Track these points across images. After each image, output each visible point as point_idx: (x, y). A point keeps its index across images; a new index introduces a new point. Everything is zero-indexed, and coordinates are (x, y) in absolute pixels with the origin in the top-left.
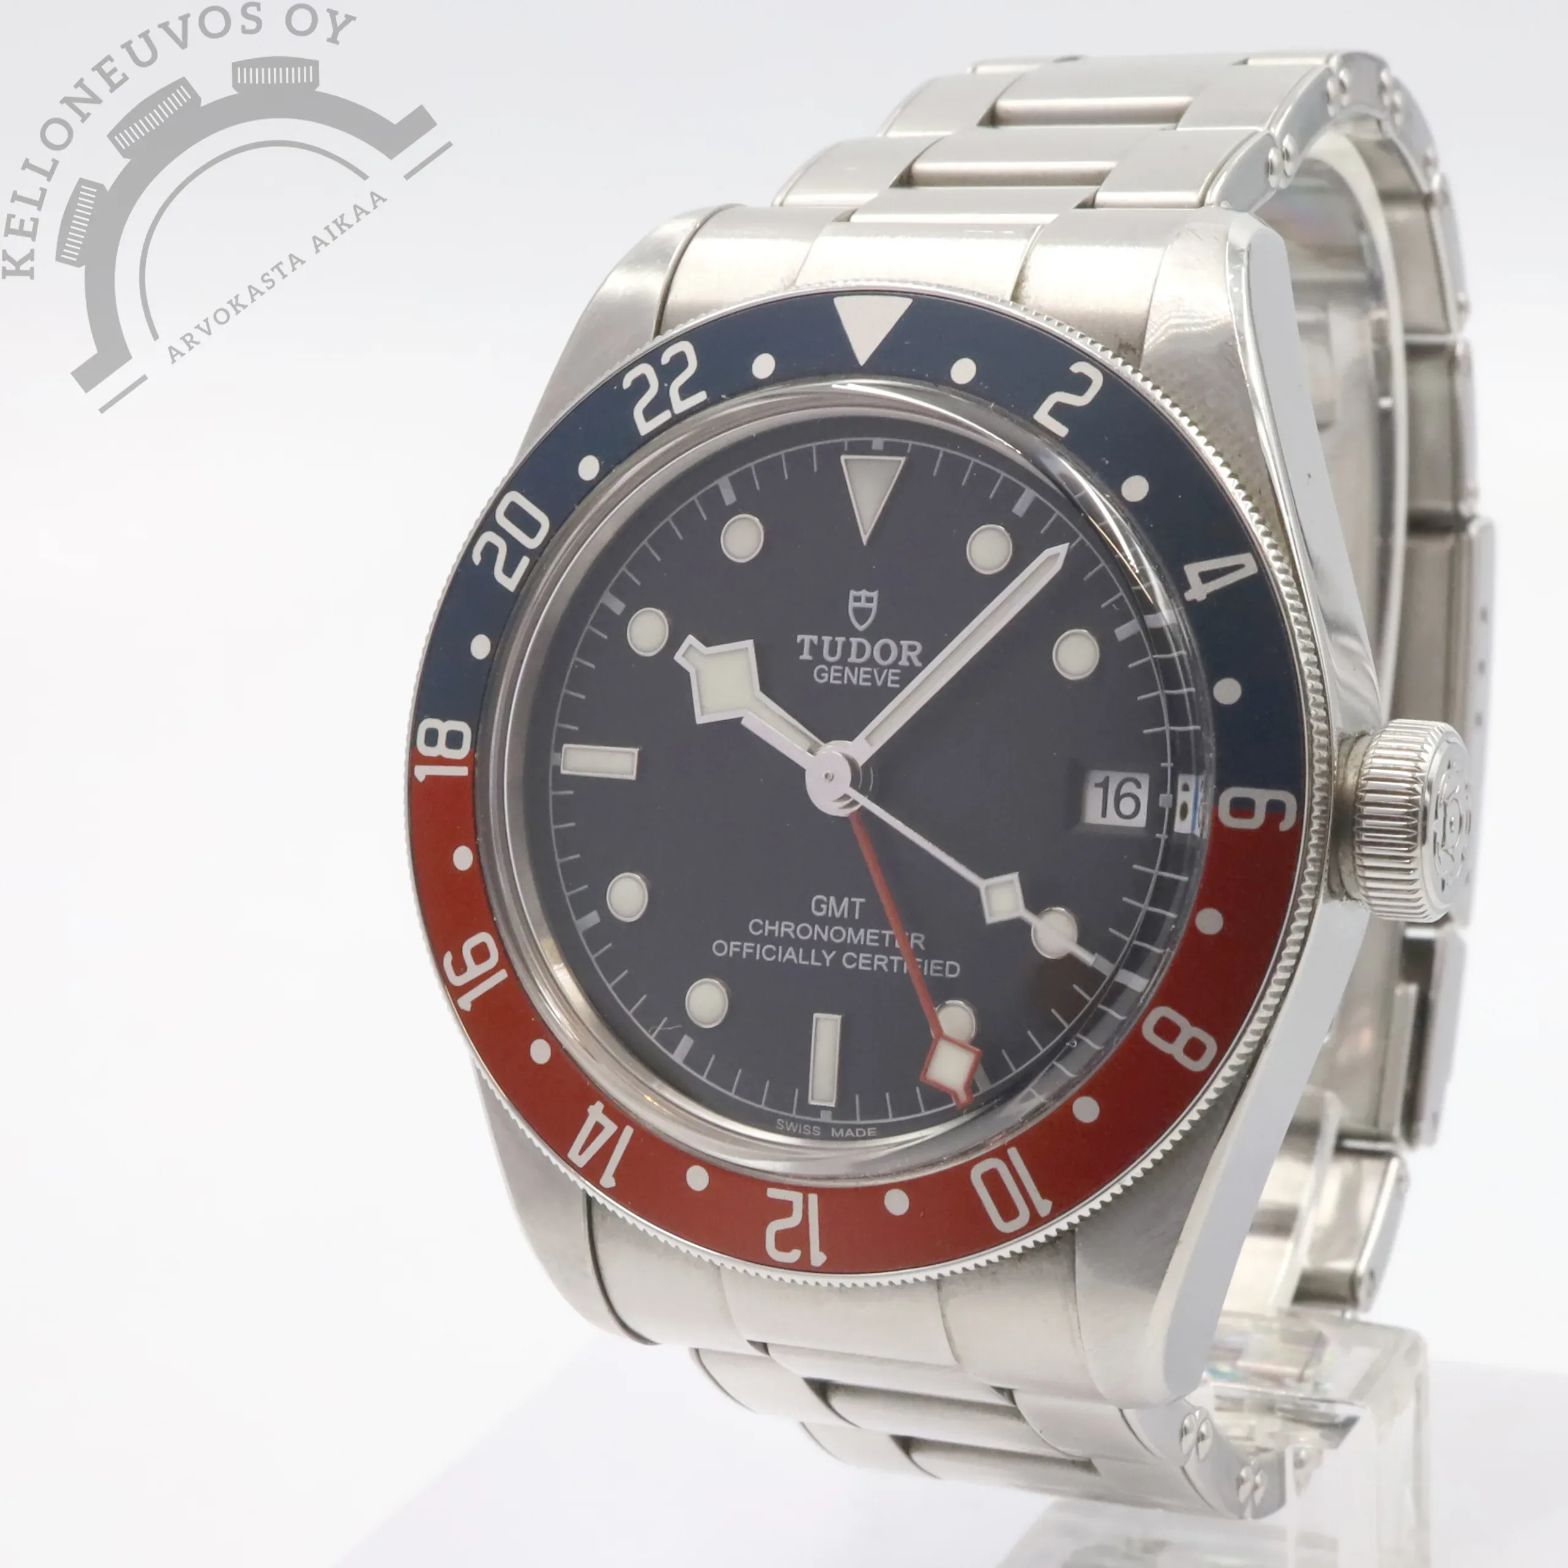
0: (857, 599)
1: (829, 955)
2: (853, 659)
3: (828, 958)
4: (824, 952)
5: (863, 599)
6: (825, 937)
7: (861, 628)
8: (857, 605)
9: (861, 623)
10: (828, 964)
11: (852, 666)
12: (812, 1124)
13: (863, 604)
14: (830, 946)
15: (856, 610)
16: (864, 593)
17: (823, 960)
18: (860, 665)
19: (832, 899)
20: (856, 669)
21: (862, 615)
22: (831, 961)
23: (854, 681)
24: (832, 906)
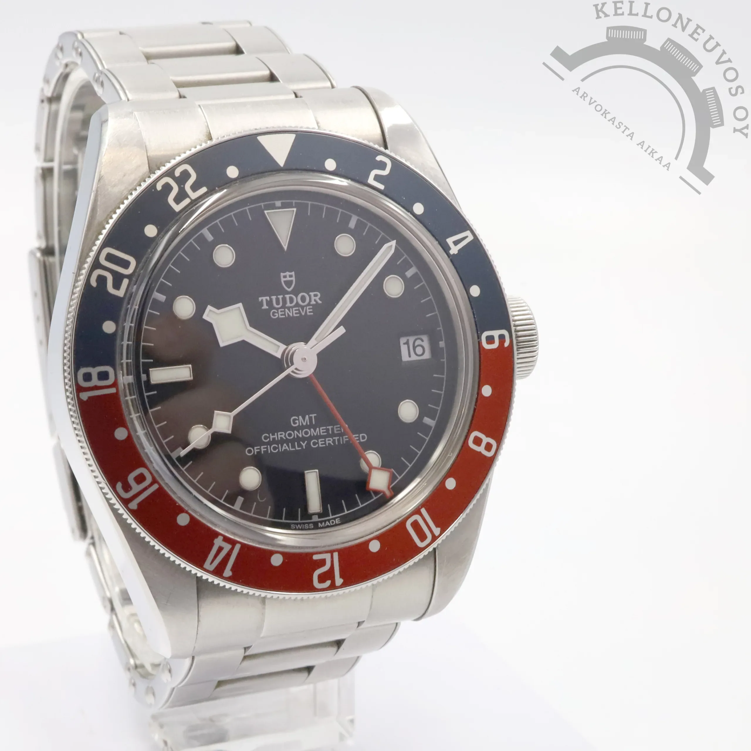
0: (285, 277)
1: (304, 443)
2: (288, 304)
3: (304, 445)
4: (301, 442)
5: (288, 276)
6: (300, 436)
7: (289, 290)
8: (285, 279)
9: (289, 288)
10: (304, 447)
11: (289, 308)
12: (309, 523)
13: (288, 279)
14: (303, 439)
15: (285, 282)
16: (288, 274)
17: (302, 446)
18: (292, 307)
19: (300, 417)
20: (291, 309)
21: (288, 283)
22: (305, 446)
23: (291, 314)
24: (300, 421)
